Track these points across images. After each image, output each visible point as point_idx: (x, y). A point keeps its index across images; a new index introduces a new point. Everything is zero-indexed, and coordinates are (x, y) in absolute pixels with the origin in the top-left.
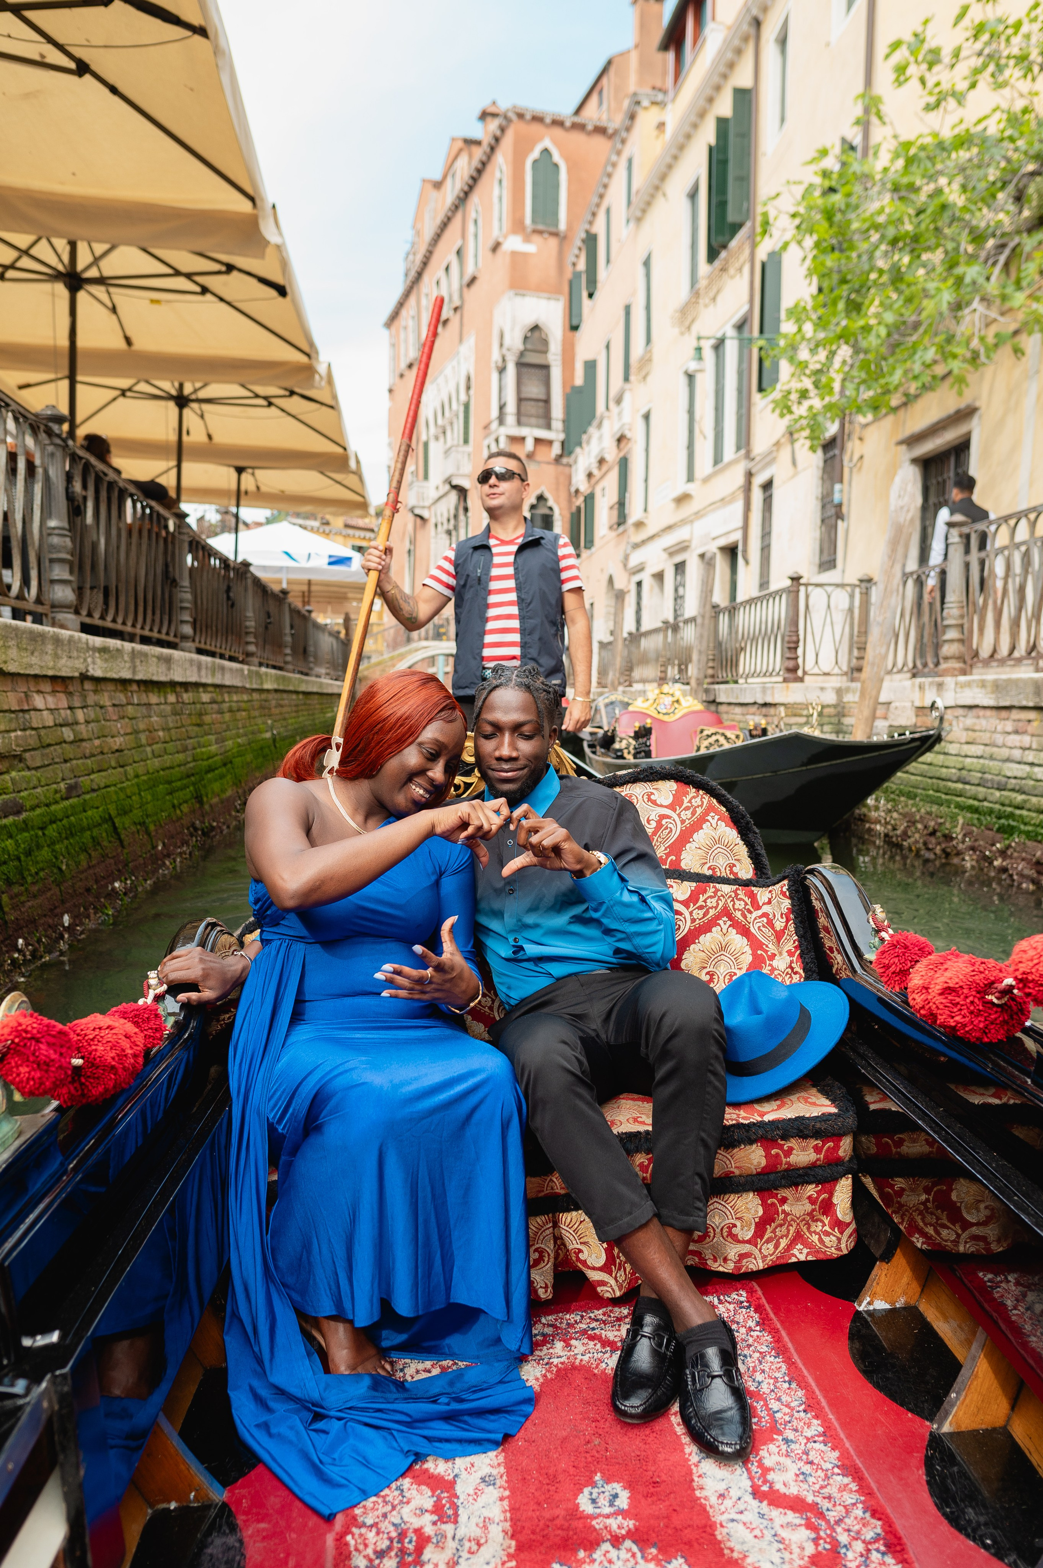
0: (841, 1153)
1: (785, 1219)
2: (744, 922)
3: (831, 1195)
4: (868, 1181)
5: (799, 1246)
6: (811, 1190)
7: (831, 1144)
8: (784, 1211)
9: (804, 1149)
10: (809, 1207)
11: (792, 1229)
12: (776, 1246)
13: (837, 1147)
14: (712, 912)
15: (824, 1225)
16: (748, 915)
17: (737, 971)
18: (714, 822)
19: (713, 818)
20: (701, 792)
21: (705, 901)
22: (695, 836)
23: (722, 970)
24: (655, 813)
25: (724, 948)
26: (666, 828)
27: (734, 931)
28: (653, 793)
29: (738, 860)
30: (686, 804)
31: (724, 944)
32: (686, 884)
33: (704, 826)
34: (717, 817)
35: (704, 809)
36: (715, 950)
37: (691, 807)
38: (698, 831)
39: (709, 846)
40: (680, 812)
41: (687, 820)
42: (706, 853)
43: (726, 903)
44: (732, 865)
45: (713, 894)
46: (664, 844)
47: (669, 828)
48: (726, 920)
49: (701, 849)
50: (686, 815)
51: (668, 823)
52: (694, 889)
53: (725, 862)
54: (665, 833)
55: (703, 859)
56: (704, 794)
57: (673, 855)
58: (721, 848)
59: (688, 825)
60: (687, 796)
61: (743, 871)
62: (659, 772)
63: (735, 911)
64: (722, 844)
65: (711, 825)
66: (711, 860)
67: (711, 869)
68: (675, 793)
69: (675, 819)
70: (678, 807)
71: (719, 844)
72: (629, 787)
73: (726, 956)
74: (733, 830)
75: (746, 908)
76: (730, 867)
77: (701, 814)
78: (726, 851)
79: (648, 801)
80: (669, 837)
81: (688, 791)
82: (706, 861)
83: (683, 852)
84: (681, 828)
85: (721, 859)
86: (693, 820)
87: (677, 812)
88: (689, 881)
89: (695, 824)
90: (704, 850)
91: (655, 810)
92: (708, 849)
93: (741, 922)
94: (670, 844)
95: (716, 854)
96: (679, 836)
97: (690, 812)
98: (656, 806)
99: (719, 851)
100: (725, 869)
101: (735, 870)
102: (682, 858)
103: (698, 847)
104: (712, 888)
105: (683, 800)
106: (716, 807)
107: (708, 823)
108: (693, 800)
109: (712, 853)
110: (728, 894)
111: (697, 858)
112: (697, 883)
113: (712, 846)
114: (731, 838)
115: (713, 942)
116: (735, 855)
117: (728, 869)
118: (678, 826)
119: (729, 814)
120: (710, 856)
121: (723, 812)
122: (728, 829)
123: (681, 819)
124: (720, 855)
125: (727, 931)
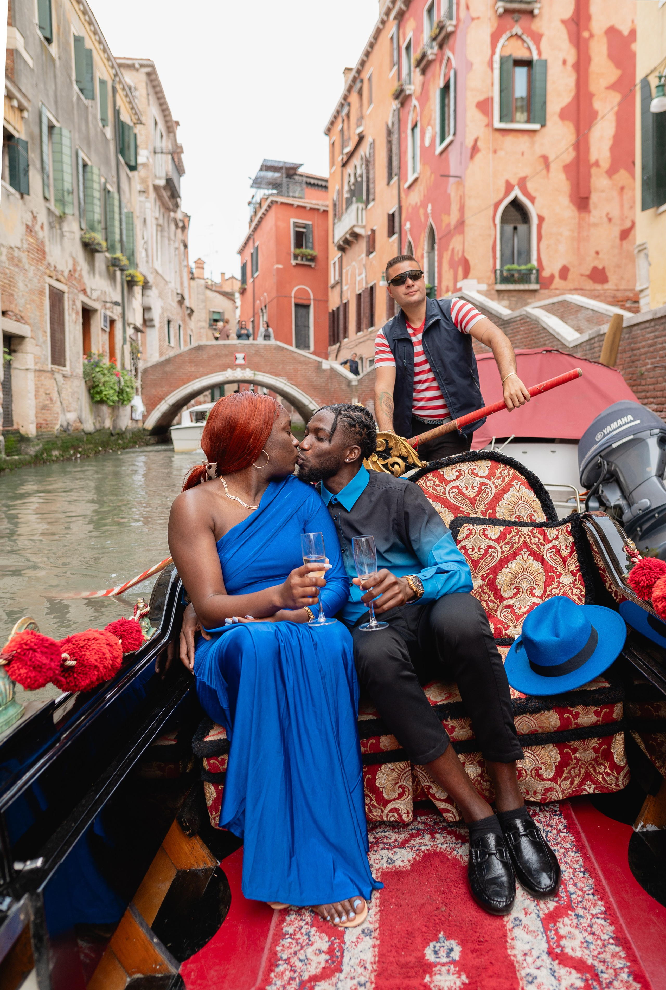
0: (615, 716)
1: (577, 764)
2: (539, 552)
3: (610, 746)
4: (636, 736)
5: (588, 783)
6: (594, 742)
7: (606, 710)
8: (576, 758)
9: (587, 714)
10: (594, 755)
11: (583, 771)
12: (572, 783)
13: (612, 712)
14: (516, 546)
15: (606, 768)
16: (542, 547)
17: (536, 586)
18: (517, 486)
19: (517, 484)
20: (508, 467)
21: (510, 539)
22: (505, 496)
23: (525, 585)
24: (477, 482)
25: (525, 570)
26: (485, 492)
27: (532, 558)
28: (475, 469)
29: (536, 511)
30: (497, 475)
31: (525, 567)
32: (497, 527)
33: (511, 489)
34: (519, 483)
35: (511, 478)
36: (520, 572)
37: (501, 477)
38: (507, 493)
39: (515, 503)
40: (495, 481)
41: (499, 486)
42: (514, 507)
43: (526, 539)
44: (532, 515)
45: (516, 534)
46: (484, 502)
47: (487, 492)
48: (526, 551)
49: (510, 504)
50: (498, 482)
51: (486, 488)
52: (503, 531)
53: (527, 513)
54: (485, 495)
55: (512, 511)
56: (510, 468)
57: (491, 509)
58: (524, 504)
59: (500, 489)
60: (499, 469)
61: (540, 518)
62: (478, 454)
63: (533, 545)
64: (525, 501)
65: (516, 489)
66: (518, 512)
67: (517, 518)
68: (490, 468)
69: (492, 485)
70: (493, 477)
71: (522, 501)
72: (458, 465)
73: (528, 576)
74: (531, 491)
75: (540, 542)
76: (530, 515)
77: (509, 481)
78: (527, 506)
79: (472, 474)
80: (488, 498)
81: (499, 466)
82: (514, 512)
83: (498, 507)
84: (495, 491)
85: (524, 511)
86: (503, 486)
87: (493, 481)
88: (500, 526)
89: (505, 488)
90: (512, 506)
91: (478, 480)
92: (515, 505)
93: (536, 552)
94: (489, 502)
95: (521, 508)
96: (495, 496)
97: (502, 480)
98: (478, 477)
99: (522, 506)
100: (527, 517)
101: (533, 517)
102: (497, 511)
103: (508, 503)
104: (516, 529)
105: (496, 472)
106: (518, 476)
107: (514, 487)
108: (503, 472)
109: (518, 507)
110: (527, 533)
111: (508, 511)
112: (506, 527)
113: (518, 502)
114: (529, 497)
115: (517, 566)
116: (533, 508)
117: (529, 517)
118: (493, 490)
119: (527, 481)
120: (517, 509)
121: (523, 479)
122: (527, 490)
123: (495, 485)
124: (523, 508)
125: (528, 559)
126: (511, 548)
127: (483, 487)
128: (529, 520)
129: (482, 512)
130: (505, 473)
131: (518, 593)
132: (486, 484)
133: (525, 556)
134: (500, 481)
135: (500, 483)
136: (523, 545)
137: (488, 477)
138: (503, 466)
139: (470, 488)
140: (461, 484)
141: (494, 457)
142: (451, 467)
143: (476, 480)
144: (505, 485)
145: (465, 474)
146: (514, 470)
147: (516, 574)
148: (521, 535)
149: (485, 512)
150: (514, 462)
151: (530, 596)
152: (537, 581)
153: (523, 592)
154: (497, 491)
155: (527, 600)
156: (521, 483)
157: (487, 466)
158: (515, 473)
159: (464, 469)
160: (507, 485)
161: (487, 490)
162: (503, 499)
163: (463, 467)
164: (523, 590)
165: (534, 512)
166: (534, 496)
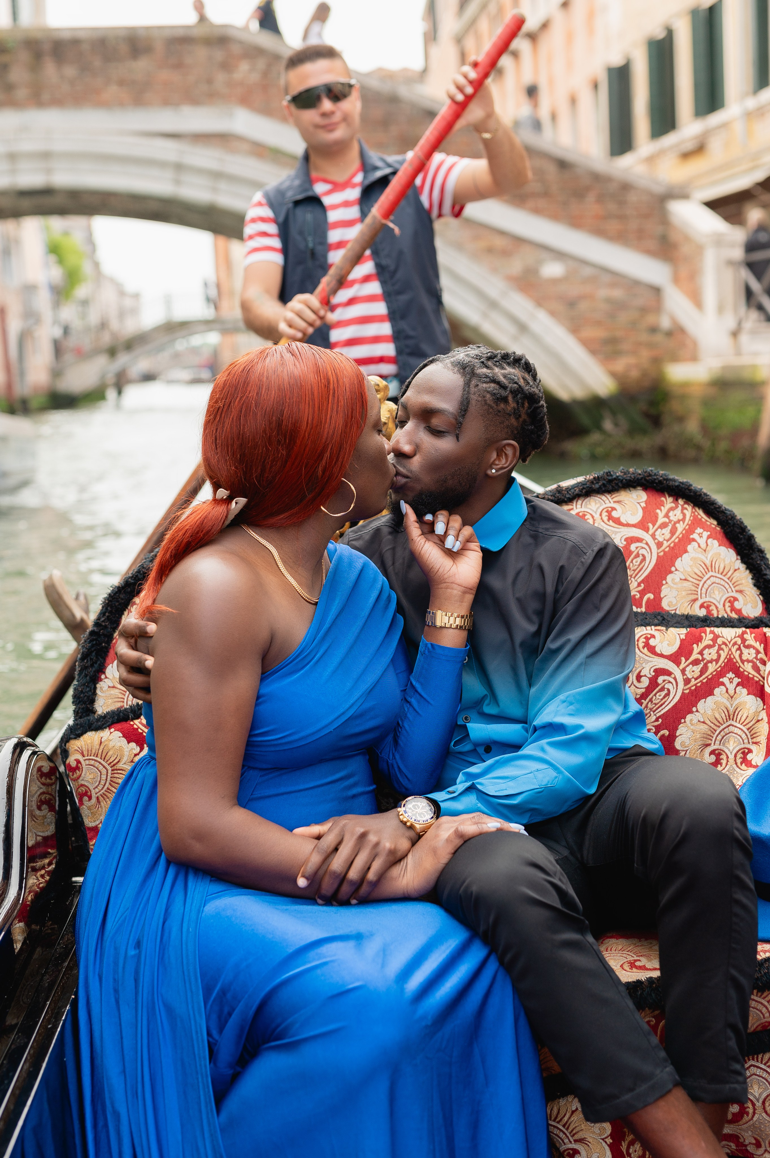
2: (757, 678)
17: (753, 747)
18: (702, 541)
19: (701, 536)
20: (681, 502)
21: (701, 653)
22: (678, 563)
23: (732, 746)
24: (619, 536)
25: (732, 715)
26: (637, 556)
27: (745, 691)
28: (613, 509)
29: (741, 592)
30: (661, 520)
31: (731, 710)
32: (672, 630)
33: (690, 548)
34: (706, 534)
35: (688, 524)
36: (720, 720)
37: (668, 523)
38: (681, 556)
39: (698, 576)
40: (655, 532)
41: (665, 542)
42: (696, 585)
43: (730, 653)
44: (732, 599)
45: (711, 643)
46: (636, 578)
47: (641, 555)
48: (732, 677)
49: (688, 580)
50: (663, 534)
51: (639, 548)
52: (684, 638)
53: (722, 596)
54: (636, 562)
55: (692, 594)
56: (685, 503)
57: (650, 592)
58: (716, 577)
59: (667, 549)
60: (662, 508)
61: (749, 606)
62: (620, 478)
63: (743, 664)
64: (717, 571)
65: (699, 546)
66: (703, 595)
67: (704, 607)
68: (645, 505)
69: (649, 542)
70: (650, 525)
71: (712, 571)
72: (580, 502)
73: (736, 727)
74: (730, 549)
75: (759, 658)
76: (730, 602)
77: (684, 532)
78: (722, 581)
79: (608, 521)
80: (642, 568)
81: (663, 501)
82: (696, 596)
83: (663, 587)
84: (658, 553)
85: (717, 592)
86: (673, 542)
87: (651, 532)
88: (676, 627)
89: (677, 547)
90: (692, 582)
91: (620, 532)
92: (698, 580)
93: (753, 678)
94: (645, 578)
95: (710, 586)
96: (656, 565)
97: (669, 531)
98: (620, 527)
99: (712, 582)
100: (724, 605)
101: (737, 605)
102: (662, 596)
103: (683, 578)
104: (710, 634)
105: (657, 514)
106: (703, 520)
107: (694, 544)
108: (671, 514)
109: (703, 584)
110: (731, 640)
111: (684, 593)
112: (688, 629)
113: (703, 575)
114: (727, 562)
115: (717, 709)
116: (735, 584)
117: (728, 604)
118: (652, 551)
119: (722, 528)
120: (701, 590)
121: (713, 526)
122: (723, 549)
123: (656, 541)
124: (714, 587)
125: (735, 692)
126: (702, 672)
127: (633, 547)
128: (728, 610)
130: (675, 515)
131: (718, 762)
132: (639, 540)
133: (731, 687)
134: (667, 531)
135: (668, 535)
137: (642, 525)
138: (670, 499)
141: (653, 482)
143: (616, 533)
144: (677, 541)
145: (594, 520)
146: (693, 507)
147: (714, 724)
148: (721, 645)
149: (638, 599)
150: (694, 491)
151: (742, 768)
152: (755, 737)
153: (728, 761)
154: (659, 554)
155: (735, 775)
156: (709, 533)
157: (638, 501)
158: (696, 514)
159: (591, 509)
160: (679, 541)
161: (640, 552)
162: (673, 569)
163: (589, 506)
164: (728, 757)
165: (738, 593)
166: (737, 559)
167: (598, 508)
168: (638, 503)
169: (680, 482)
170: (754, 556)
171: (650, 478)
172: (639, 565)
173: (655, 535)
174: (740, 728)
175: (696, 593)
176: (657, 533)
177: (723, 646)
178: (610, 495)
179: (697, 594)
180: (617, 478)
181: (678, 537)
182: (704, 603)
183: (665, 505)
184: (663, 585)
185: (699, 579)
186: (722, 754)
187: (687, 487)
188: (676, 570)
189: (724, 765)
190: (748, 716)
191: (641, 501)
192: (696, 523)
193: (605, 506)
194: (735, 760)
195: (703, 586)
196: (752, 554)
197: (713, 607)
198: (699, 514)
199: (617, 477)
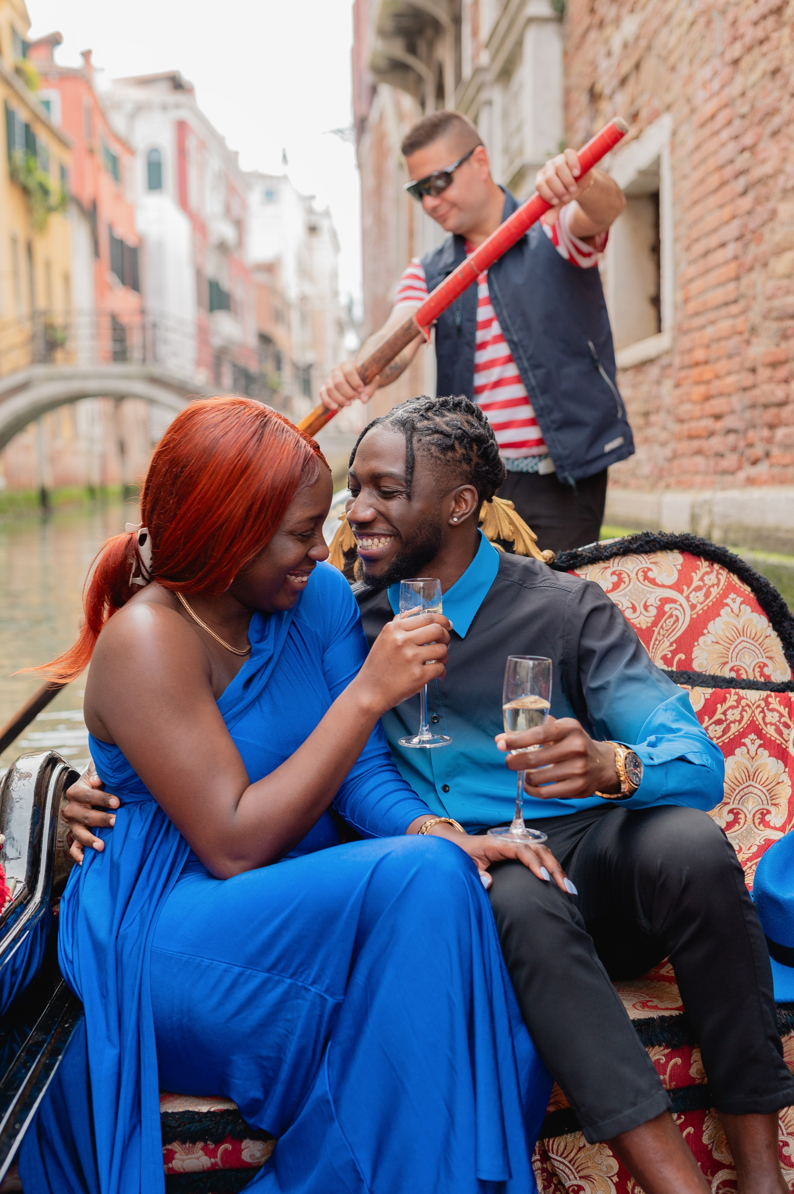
2: (778, 740)
14: (735, 728)
16: (785, 731)
17: (772, 809)
18: (735, 607)
19: (734, 601)
20: (716, 566)
21: (724, 713)
22: (711, 626)
23: (750, 807)
24: (654, 596)
25: (751, 776)
26: (671, 616)
27: (766, 753)
28: (649, 569)
29: (771, 658)
30: (696, 583)
31: (752, 772)
32: (697, 689)
33: (722, 612)
34: (739, 600)
35: (722, 589)
36: (740, 779)
37: (703, 587)
38: (714, 619)
39: (730, 640)
40: (689, 594)
41: (699, 605)
42: (727, 649)
43: (753, 715)
44: (762, 665)
45: (735, 704)
46: (668, 638)
47: (674, 616)
48: (754, 739)
49: (719, 643)
50: (697, 597)
51: (672, 609)
52: (709, 697)
53: (753, 661)
54: (670, 622)
55: (723, 657)
56: (720, 568)
57: (681, 653)
58: (747, 642)
59: (700, 612)
60: (698, 571)
61: (778, 672)
62: (657, 539)
63: (766, 726)
64: (748, 636)
65: (732, 611)
66: (734, 659)
67: (734, 671)
68: (681, 568)
69: (683, 604)
70: (685, 587)
71: (744, 636)
72: (617, 560)
73: (755, 787)
74: (762, 616)
75: (782, 721)
76: (759, 667)
77: (718, 596)
78: (753, 646)
79: (644, 581)
80: (675, 629)
81: (698, 565)
82: (726, 660)
83: (695, 649)
84: (691, 615)
85: (747, 657)
86: (707, 605)
87: (685, 594)
88: (702, 686)
89: (710, 610)
90: (724, 646)
91: (655, 592)
92: (729, 644)
93: (775, 741)
94: (677, 638)
95: (741, 650)
96: (689, 626)
97: (703, 594)
98: (655, 587)
99: (743, 646)
100: (754, 670)
101: (766, 671)
102: (693, 657)
103: (715, 640)
104: (734, 695)
105: (692, 577)
106: (737, 586)
107: (727, 608)
108: (706, 578)
109: (734, 648)
110: (755, 703)
111: (715, 656)
112: (714, 689)
113: (735, 639)
114: (759, 628)
115: (737, 769)
116: (766, 651)
117: (757, 670)
118: (686, 613)
119: (755, 595)
120: (732, 653)
121: (747, 593)
122: (755, 615)
123: (690, 603)
124: (745, 651)
125: (756, 754)
126: (725, 732)
127: (667, 608)
128: (758, 675)
129: (664, 658)
130: (711, 579)
131: (736, 821)
132: (673, 601)
133: (753, 748)
134: (701, 594)
135: (702, 598)
136: (749, 726)
137: (677, 587)
138: (706, 564)
139: (640, 608)
140: (623, 600)
141: (690, 545)
142: (602, 565)
143: (651, 593)
144: (710, 604)
145: (630, 579)
146: (728, 573)
147: (734, 783)
148: (744, 707)
149: (670, 658)
150: (730, 558)
151: (759, 828)
152: (774, 799)
153: (746, 821)
154: (693, 616)
155: (753, 835)
156: (742, 599)
157: (675, 564)
158: (731, 579)
159: (627, 569)
160: (713, 604)
161: (674, 613)
162: (705, 631)
163: (625, 565)
164: (746, 817)
165: (768, 659)
166: (769, 626)
167: (635, 567)
168: (674, 565)
169: (717, 548)
170: (785, 624)
171: (687, 541)
172: (672, 625)
173: (689, 597)
174: (759, 789)
175: (727, 656)
176: (692, 596)
177: (747, 708)
178: (647, 556)
179: (728, 658)
180: (654, 540)
181: (712, 601)
182: (734, 666)
183: (701, 569)
184: (695, 646)
185: (731, 642)
186: (740, 814)
187: (723, 553)
188: (709, 632)
189: (742, 824)
190: (768, 778)
191: (677, 563)
192: (730, 588)
193: (641, 566)
194: (753, 820)
195: (734, 650)
196: (784, 622)
197: (742, 671)
198: (733, 580)
199: (655, 538)
